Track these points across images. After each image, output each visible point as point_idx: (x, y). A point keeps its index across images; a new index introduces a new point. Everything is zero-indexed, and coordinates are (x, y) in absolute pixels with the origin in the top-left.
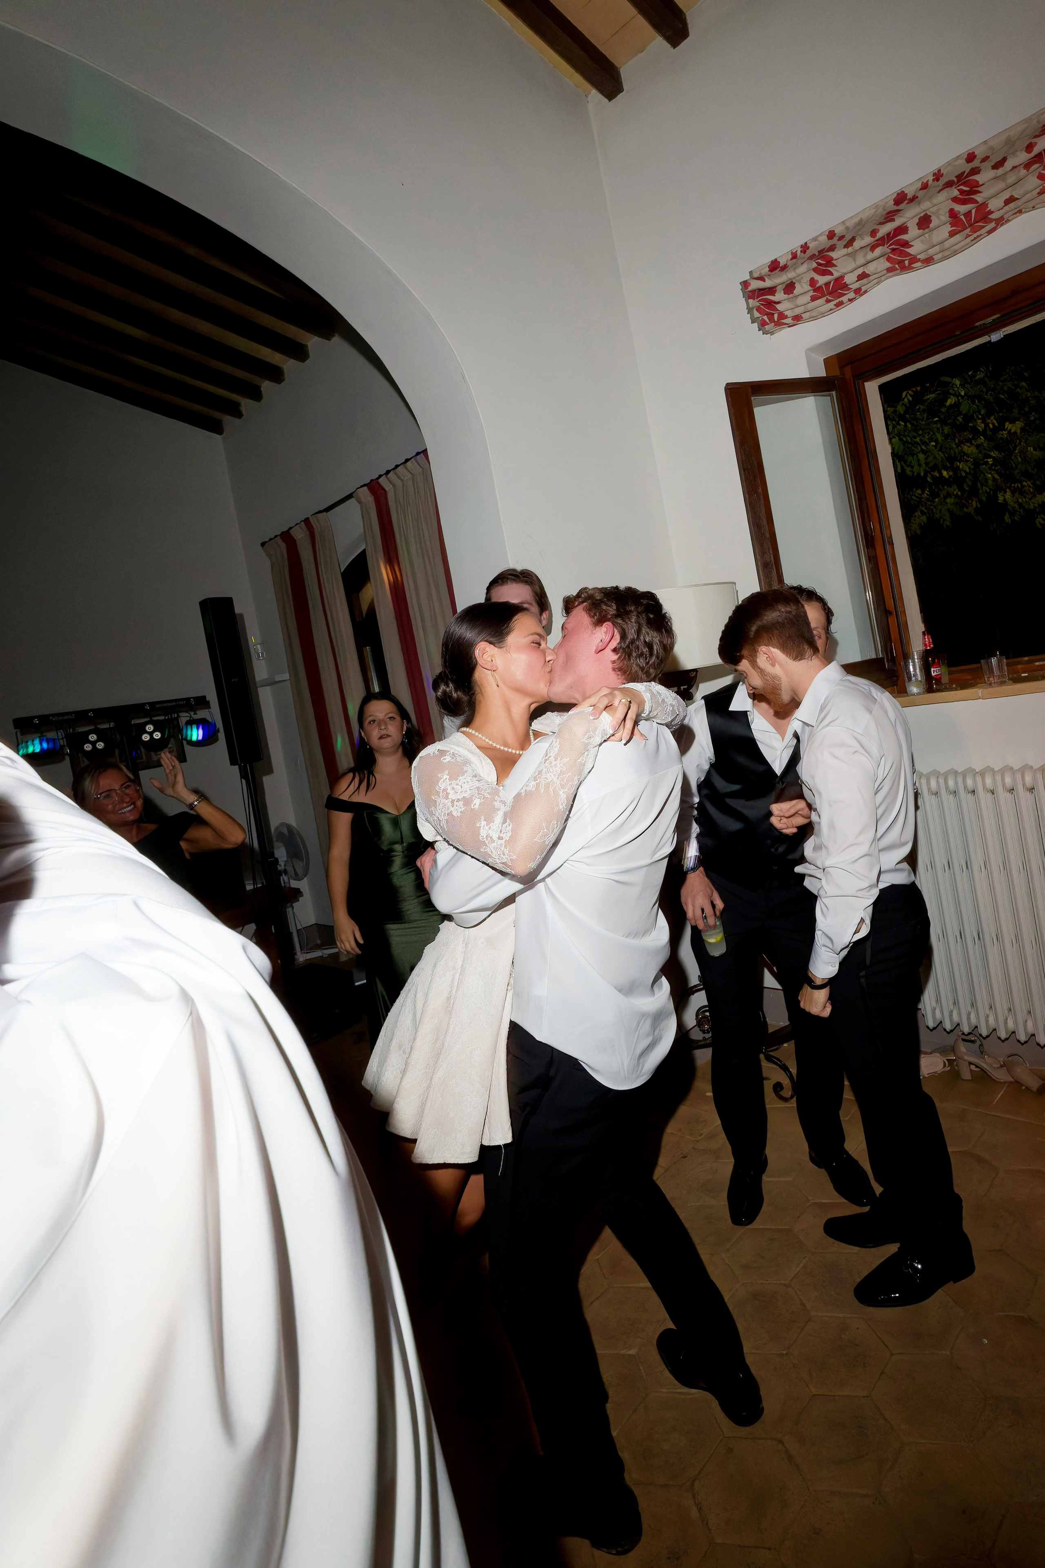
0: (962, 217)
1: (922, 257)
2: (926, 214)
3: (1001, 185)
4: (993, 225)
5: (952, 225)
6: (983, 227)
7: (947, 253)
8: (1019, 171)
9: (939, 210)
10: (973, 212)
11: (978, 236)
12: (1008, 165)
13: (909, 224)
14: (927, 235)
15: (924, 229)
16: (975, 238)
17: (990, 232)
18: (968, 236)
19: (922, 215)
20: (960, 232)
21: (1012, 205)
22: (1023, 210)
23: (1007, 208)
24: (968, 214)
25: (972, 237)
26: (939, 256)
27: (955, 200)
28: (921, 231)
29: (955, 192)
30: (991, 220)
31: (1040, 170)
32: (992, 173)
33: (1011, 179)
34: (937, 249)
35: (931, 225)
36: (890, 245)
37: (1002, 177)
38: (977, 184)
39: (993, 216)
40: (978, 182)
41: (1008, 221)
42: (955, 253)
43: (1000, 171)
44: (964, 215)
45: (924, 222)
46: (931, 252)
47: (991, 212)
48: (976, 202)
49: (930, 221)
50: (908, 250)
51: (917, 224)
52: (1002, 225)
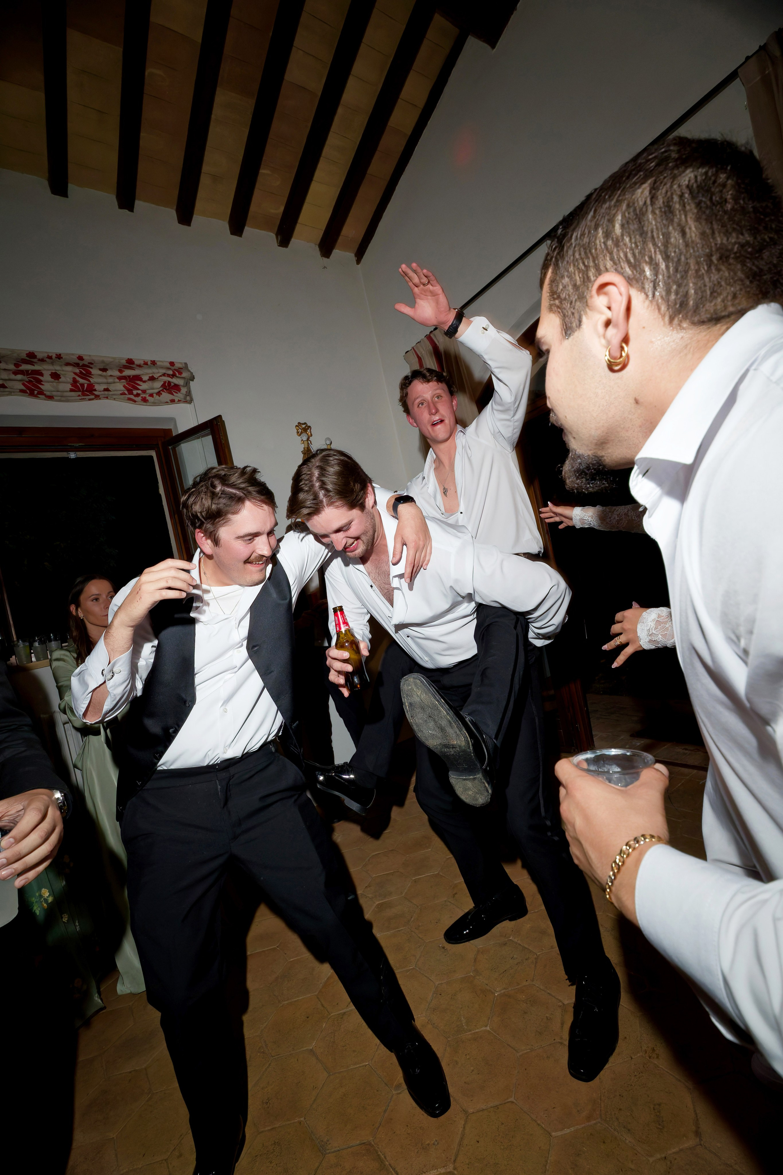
0: (78, 384)
1: (48, 393)
2: (56, 373)
3: (104, 380)
4: (93, 397)
5: (72, 385)
6: (89, 395)
7: (63, 399)
8: (115, 379)
9: (65, 374)
10: (86, 385)
11: (84, 399)
12: (109, 373)
13: (43, 372)
14: (55, 384)
15: (55, 380)
16: (82, 399)
17: (90, 400)
18: (79, 396)
19: (54, 371)
20: (76, 391)
21: (106, 393)
22: (109, 398)
23: (103, 393)
24: (82, 385)
25: (80, 398)
26: (59, 398)
27: (75, 374)
28: (53, 380)
29: (77, 371)
30: (94, 394)
31: (125, 384)
32: (100, 373)
33: (110, 380)
34: (59, 393)
35: (60, 380)
36: (29, 377)
37: (105, 377)
38: (90, 373)
39: (95, 392)
40: (91, 372)
41: (100, 399)
42: (68, 401)
43: (104, 373)
44: (80, 384)
45: (56, 376)
46: (54, 393)
47: (95, 390)
48: (90, 381)
49: (60, 378)
50: (40, 386)
51: (50, 375)
52: (97, 399)
